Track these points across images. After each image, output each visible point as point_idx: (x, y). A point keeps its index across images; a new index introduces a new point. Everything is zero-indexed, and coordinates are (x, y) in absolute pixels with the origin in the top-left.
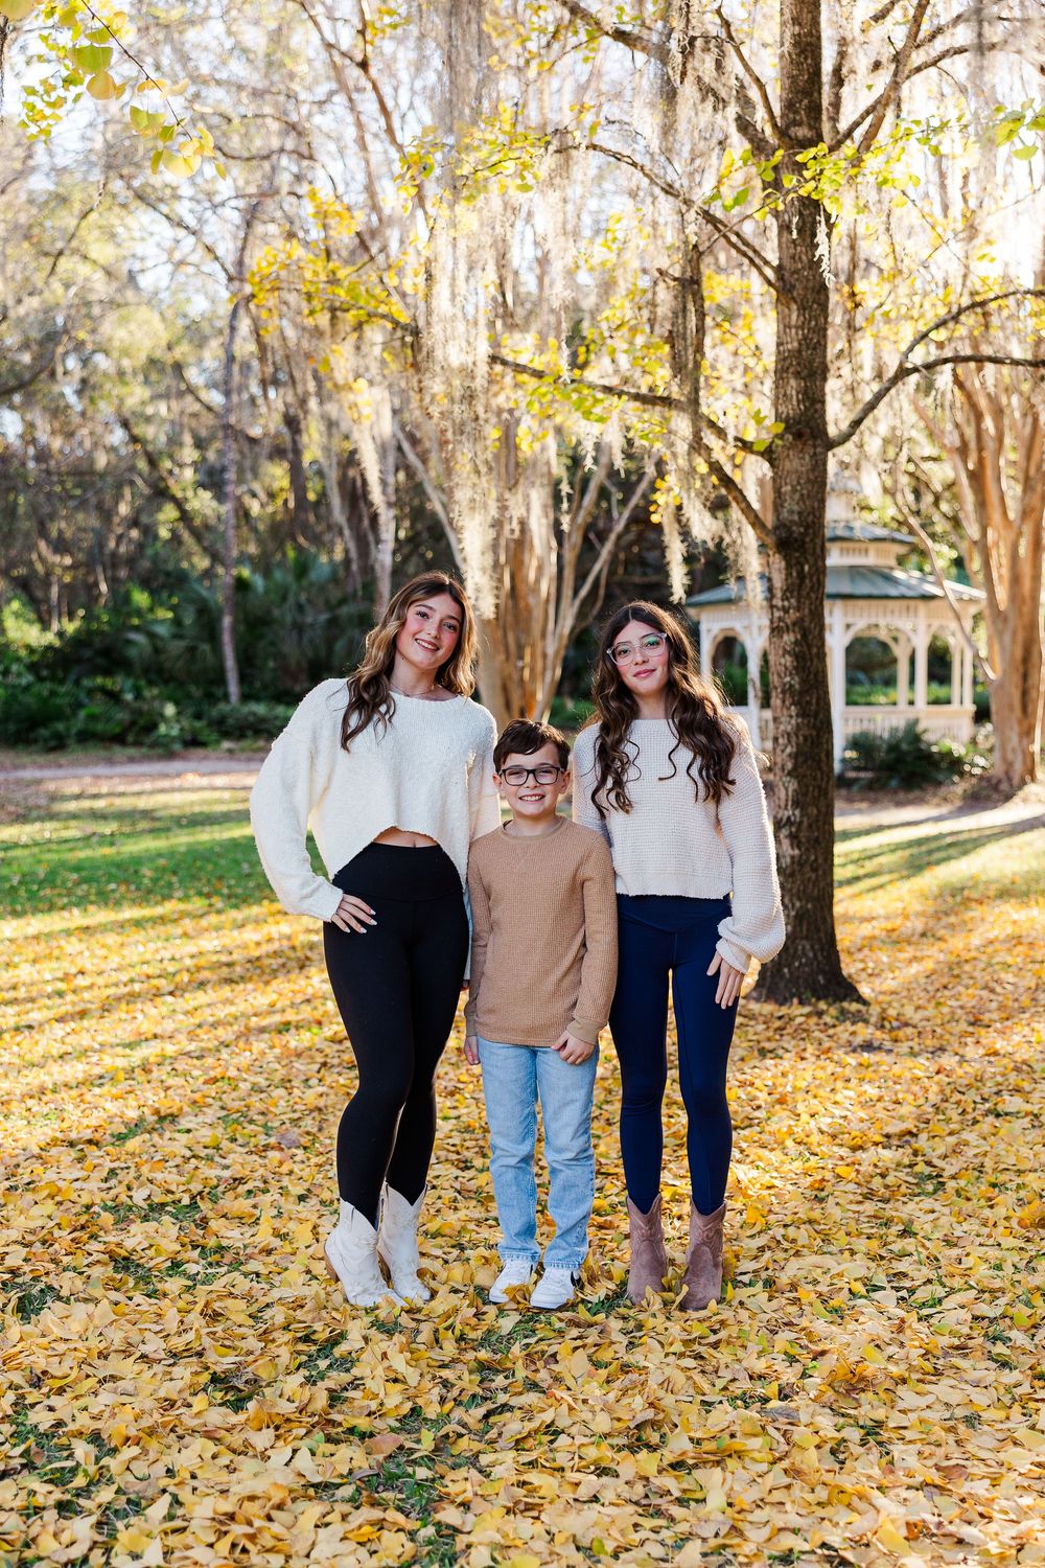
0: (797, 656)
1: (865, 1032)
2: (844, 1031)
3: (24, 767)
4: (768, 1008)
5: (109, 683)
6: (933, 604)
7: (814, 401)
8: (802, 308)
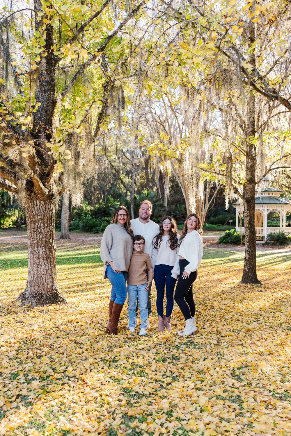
0: (249, 221)
1: (260, 289)
2: (257, 289)
3: (90, 237)
4: (244, 285)
5: (107, 219)
6: (287, 205)
7: (253, 176)
8: (251, 160)
